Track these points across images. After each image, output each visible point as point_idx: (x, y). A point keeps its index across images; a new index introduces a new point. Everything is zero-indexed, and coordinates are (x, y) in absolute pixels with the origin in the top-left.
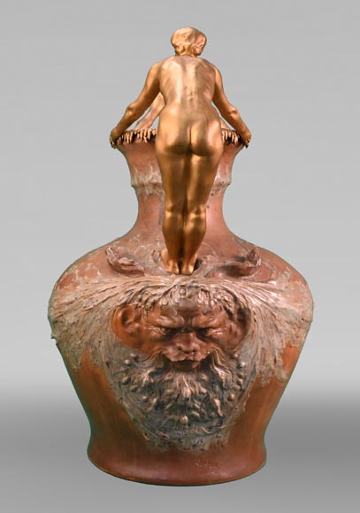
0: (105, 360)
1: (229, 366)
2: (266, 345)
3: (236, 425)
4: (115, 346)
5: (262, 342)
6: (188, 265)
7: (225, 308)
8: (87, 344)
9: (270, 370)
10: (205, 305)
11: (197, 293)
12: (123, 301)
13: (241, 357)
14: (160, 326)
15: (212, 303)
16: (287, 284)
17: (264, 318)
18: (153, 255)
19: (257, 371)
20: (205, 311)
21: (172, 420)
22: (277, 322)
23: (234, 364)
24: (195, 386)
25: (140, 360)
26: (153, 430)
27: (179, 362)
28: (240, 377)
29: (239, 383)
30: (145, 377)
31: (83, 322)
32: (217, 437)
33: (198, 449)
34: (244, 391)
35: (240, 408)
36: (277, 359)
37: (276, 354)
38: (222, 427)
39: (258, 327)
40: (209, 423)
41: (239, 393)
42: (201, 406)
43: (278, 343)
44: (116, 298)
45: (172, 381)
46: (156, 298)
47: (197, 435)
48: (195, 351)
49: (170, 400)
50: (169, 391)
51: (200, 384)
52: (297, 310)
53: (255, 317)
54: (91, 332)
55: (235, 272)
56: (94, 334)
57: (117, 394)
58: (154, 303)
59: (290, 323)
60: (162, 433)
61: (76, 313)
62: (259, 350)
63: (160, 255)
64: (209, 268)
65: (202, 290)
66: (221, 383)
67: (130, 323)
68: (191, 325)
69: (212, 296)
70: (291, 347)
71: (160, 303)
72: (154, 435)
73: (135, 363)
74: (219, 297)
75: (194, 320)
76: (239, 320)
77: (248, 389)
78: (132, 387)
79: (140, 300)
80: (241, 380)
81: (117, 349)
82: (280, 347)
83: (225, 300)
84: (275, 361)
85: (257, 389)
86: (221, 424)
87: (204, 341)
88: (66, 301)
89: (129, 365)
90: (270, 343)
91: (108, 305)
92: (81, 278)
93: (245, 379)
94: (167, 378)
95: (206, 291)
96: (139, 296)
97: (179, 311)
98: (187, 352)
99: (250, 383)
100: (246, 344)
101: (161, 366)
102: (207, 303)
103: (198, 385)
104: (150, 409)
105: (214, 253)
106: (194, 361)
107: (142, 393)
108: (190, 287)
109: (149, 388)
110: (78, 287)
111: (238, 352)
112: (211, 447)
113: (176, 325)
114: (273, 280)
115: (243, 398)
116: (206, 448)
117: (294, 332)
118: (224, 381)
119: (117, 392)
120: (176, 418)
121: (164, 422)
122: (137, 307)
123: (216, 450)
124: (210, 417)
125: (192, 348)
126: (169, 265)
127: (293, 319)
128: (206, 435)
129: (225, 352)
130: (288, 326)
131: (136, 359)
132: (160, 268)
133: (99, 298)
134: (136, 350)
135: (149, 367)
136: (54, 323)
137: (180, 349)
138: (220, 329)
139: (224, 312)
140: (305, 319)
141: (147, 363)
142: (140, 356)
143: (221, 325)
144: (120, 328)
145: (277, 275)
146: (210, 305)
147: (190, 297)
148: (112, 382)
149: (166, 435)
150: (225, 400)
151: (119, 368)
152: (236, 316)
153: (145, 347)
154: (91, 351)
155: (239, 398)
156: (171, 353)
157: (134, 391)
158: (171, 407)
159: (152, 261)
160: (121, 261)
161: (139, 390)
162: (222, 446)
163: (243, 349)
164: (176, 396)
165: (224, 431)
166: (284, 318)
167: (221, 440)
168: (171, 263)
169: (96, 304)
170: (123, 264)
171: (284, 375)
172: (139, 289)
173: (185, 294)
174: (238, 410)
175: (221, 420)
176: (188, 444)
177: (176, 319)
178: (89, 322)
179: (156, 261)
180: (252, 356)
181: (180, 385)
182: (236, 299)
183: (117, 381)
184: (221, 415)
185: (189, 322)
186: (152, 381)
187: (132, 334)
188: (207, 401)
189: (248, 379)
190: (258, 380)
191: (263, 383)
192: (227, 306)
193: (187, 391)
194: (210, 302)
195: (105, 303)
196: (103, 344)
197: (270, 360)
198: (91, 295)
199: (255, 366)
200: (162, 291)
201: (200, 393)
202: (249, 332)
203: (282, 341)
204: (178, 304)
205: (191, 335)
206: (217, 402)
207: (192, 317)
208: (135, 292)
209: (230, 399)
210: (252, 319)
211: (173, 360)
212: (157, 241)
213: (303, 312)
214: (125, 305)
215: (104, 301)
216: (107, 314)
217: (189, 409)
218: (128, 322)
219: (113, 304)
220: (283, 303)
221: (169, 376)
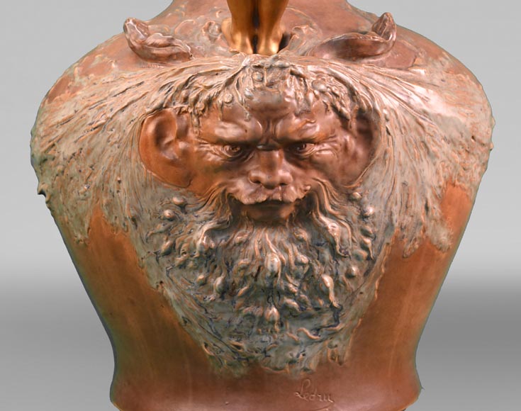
0: (128, 213)
1: (345, 215)
2: (409, 178)
3: (363, 324)
4: (145, 186)
5: (403, 174)
6: (267, 39)
7: (335, 109)
8: (97, 189)
9: (419, 223)
10: (297, 100)
11: (284, 78)
12: (156, 105)
13: (366, 199)
14: (220, 142)
15: (311, 96)
16: (444, 76)
17: (403, 129)
18: (207, 30)
19: (396, 225)
20: (299, 110)
21: (251, 316)
22: (426, 138)
23: (353, 211)
24: (286, 251)
25: (189, 208)
26: (218, 336)
27: (257, 204)
28: (366, 234)
29: (364, 247)
30: (200, 238)
31: (89, 152)
32: (331, 346)
33: (298, 367)
34: (374, 261)
35: (368, 292)
36: (430, 204)
37: (429, 195)
38: (338, 328)
39: (393, 143)
40: (315, 322)
41: (366, 265)
42: (300, 288)
43: (431, 175)
44: (143, 101)
45: (247, 243)
46: (212, 92)
47: (296, 343)
48: (283, 184)
49: (245, 279)
50: (242, 262)
51: (295, 248)
52: (462, 120)
53: (388, 125)
54: (103, 167)
55: (351, 50)
56: (109, 170)
57: (154, 275)
58: (209, 102)
59: (451, 141)
60: (234, 341)
61: (76, 136)
62: (398, 187)
63: (220, 30)
64: (307, 45)
65: (292, 73)
66: (332, 245)
67: (169, 143)
68: (273, 136)
69: (309, 85)
70: (454, 185)
71: (220, 100)
72: (220, 345)
73: (182, 215)
74: (322, 87)
75: (279, 126)
76: (360, 131)
77: (382, 257)
78: (179, 259)
79: (186, 100)
80: (368, 241)
81: (150, 192)
82: (435, 184)
83: (333, 93)
84: (427, 208)
85: (397, 259)
86: (337, 321)
87: (298, 165)
88: (60, 118)
89: (171, 219)
90: (415, 173)
91: (131, 115)
92: (85, 78)
93: (374, 239)
94: (238, 238)
95: (299, 76)
96: (184, 93)
97: (252, 110)
98: (270, 186)
99: (384, 247)
100: (375, 174)
101: (227, 216)
102: (301, 96)
103: (293, 249)
104: (212, 297)
105: (315, 25)
106: (283, 203)
107: (197, 269)
108: (271, 68)
109: (208, 258)
110: (79, 93)
111: (361, 188)
112: (320, 364)
113: (248, 137)
114: (418, 66)
115: (373, 274)
116: (313, 366)
117: (458, 159)
118: (338, 240)
119: (153, 272)
120: (258, 311)
121: (237, 321)
122: (181, 112)
123: (329, 371)
124: (317, 309)
125: (278, 180)
126: (234, 41)
127: (455, 134)
128: (311, 342)
129: (337, 188)
130: (447, 147)
131: (182, 207)
132: (220, 48)
133: (114, 104)
134: (182, 190)
135: (206, 220)
136: (41, 163)
137: (257, 181)
138: (326, 146)
139: (332, 115)
140: (478, 137)
141: (203, 213)
142: (190, 200)
143: (327, 137)
144: (153, 153)
145: (427, 61)
146: (306, 100)
147: (271, 85)
148: (144, 254)
149: (242, 344)
150: (342, 276)
151: (154, 225)
152: (354, 124)
153: (197, 184)
154: (105, 201)
155: (367, 273)
156: (243, 189)
157: (183, 266)
158: (247, 292)
159: (206, 38)
160: (151, 40)
161: (191, 264)
162: (340, 363)
163: (368, 184)
164: (255, 270)
165: (342, 336)
166: (440, 132)
167: (339, 351)
168: (238, 37)
169: (110, 115)
170: (154, 45)
171: (443, 236)
172: (184, 81)
173: (262, 80)
174: (366, 296)
175: (337, 313)
176: (280, 359)
177: (248, 125)
178: (98, 150)
179: (213, 40)
180: (386, 195)
181: (261, 250)
182: (352, 93)
183: (152, 252)
184: (335, 304)
185: (271, 129)
186: (213, 245)
187: (172, 163)
188: (310, 279)
189: (380, 238)
190: (398, 240)
191: (408, 247)
192: (339, 106)
193: (274, 261)
194: (305, 95)
195: (125, 112)
196: (124, 185)
197: (418, 207)
198: (100, 102)
199: (391, 214)
200: (222, 79)
201: (298, 263)
202: (379, 153)
203: (437, 173)
204: (250, 98)
205: (277, 154)
206: (328, 280)
207: (276, 121)
208: (176, 86)
209: (349, 276)
210: (383, 130)
211: (246, 201)
212: (215, 11)
213: (473, 124)
214: (159, 110)
215: (123, 109)
216: (128, 130)
217: (279, 293)
218: (167, 140)
219: (137, 112)
220: (437, 105)
221: (242, 235)
